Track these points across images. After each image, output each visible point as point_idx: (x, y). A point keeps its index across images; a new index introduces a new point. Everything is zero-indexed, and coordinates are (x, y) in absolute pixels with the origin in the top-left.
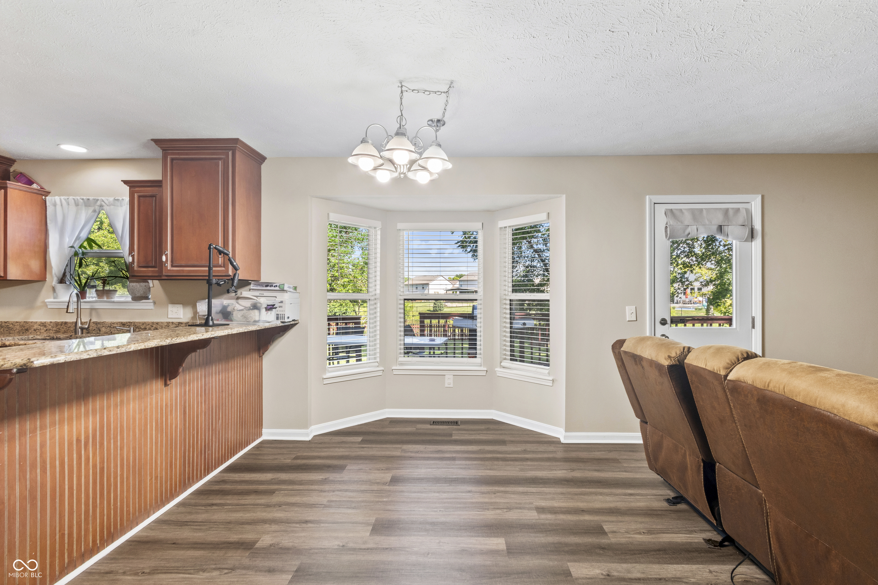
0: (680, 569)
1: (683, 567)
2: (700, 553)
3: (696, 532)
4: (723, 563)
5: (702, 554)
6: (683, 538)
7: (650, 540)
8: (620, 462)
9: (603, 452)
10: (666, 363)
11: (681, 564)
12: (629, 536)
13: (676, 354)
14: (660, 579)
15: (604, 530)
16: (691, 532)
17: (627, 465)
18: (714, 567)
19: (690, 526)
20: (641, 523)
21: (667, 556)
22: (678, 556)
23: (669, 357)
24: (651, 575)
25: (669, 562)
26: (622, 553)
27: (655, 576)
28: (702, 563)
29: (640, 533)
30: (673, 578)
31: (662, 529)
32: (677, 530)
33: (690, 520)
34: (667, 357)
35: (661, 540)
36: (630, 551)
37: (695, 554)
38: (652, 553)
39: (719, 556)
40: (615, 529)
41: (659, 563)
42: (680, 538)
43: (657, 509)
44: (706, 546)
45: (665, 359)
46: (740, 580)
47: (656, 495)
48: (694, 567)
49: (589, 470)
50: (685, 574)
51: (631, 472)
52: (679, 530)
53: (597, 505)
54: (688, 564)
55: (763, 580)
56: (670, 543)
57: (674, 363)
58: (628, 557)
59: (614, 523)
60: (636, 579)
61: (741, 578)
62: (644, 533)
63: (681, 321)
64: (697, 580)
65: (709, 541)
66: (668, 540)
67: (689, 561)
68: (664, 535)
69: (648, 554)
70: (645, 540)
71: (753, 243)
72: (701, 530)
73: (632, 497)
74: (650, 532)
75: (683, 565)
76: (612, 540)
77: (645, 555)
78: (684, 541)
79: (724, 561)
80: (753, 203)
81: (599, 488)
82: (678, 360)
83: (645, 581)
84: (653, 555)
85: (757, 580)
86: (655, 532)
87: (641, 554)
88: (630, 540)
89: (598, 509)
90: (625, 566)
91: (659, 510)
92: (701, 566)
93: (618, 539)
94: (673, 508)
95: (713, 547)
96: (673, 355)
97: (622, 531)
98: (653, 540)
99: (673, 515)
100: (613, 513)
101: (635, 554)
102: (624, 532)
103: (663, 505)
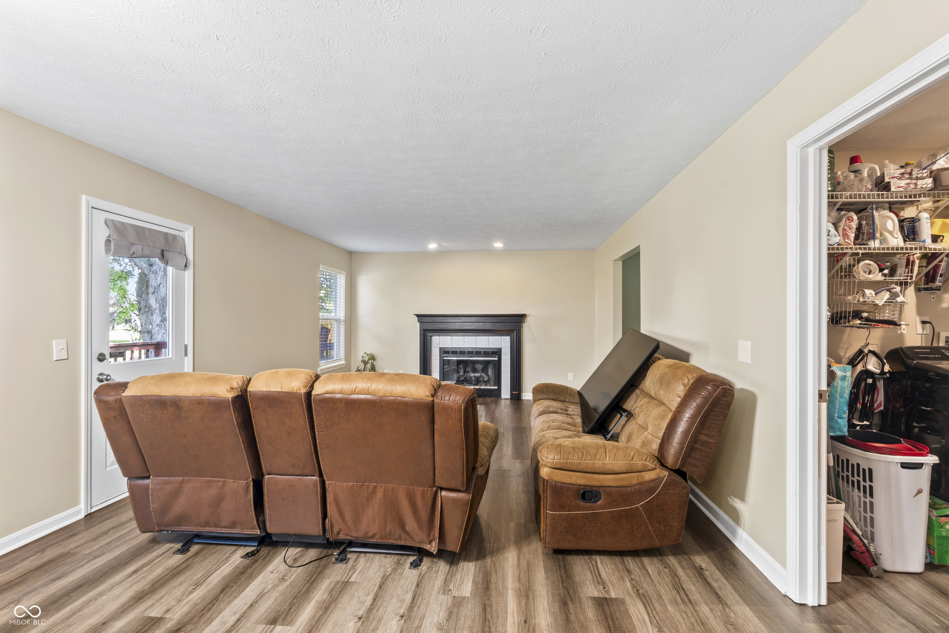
0: (254, 587)
1: (253, 585)
2: (251, 568)
3: (230, 557)
4: (270, 561)
5: (253, 567)
6: (228, 568)
7: (207, 589)
8: (75, 554)
9: (34, 557)
10: (230, 396)
11: (250, 584)
12: (185, 602)
13: (238, 384)
14: (251, 605)
15: (156, 618)
16: (227, 559)
17: (89, 551)
18: (270, 567)
19: (220, 557)
20: (181, 584)
21: (234, 588)
22: (241, 581)
23: (232, 389)
24: (242, 609)
25: (241, 591)
26: (200, 618)
27: (246, 607)
28: (260, 572)
29: (191, 592)
30: (257, 597)
31: (203, 575)
32: (216, 566)
33: (214, 553)
34: (229, 389)
35: (215, 582)
36: (203, 610)
37: (249, 571)
38: (222, 596)
39: (264, 559)
40: (165, 608)
41: (236, 597)
42: (226, 569)
43: (178, 564)
44: (247, 561)
45: (227, 391)
46: (291, 562)
47: (161, 556)
48: (260, 578)
49: (43, 586)
50: (261, 587)
51: (104, 554)
52: (217, 565)
53: (114, 606)
54: (254, 580)
55: (301, 551)
56: (224, 579)
57: (238, 394)
58: (208, 615)
59: (156, 605)
60: (236, 622)
61: (290, 560)
62: (194, 589)
63: (121, 355)
64: (272, 584)
65: (247, 556)
66: (219, 578)
67: (251, 578)
68: (212, 577)
69: (220, 599)
70: (203, 593)
71: (186, 272)
72: (232, 553)
73: (140, 572)
74: (198, 585)
75: (252, 584)
76: (175, 617)
77: (218, 602)
78: (231, 569)
79: (270, 560)
80: (186, 233)
81: (87, 592)
82: (241, 391)
83: (244, 616)
84: (224, 596)
85: (298, 554)
86: (202, 581)
87: (214, 604)
88: (191, 603)
89: (118, 609)
90: (215, 622)
91: (181, 564)
92: (263, 574)
93: (181, 612)
94: (189, 554)
95: (253, 557)
96: (235, 385)
97: (173, 603)
98: (209, 588)
99: (196, 559)
100: (141, 598)
101: (210, 609)
102: (176, 603)
103: (177, 558)
